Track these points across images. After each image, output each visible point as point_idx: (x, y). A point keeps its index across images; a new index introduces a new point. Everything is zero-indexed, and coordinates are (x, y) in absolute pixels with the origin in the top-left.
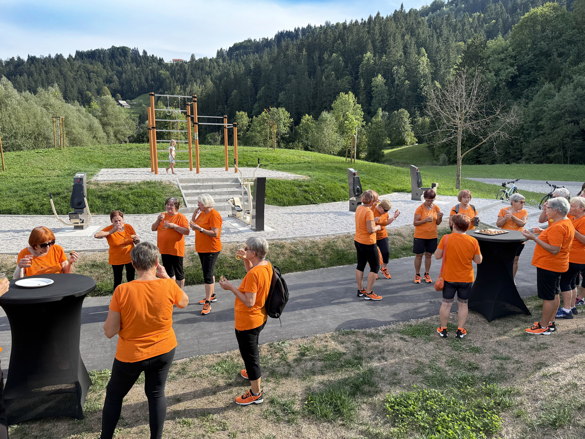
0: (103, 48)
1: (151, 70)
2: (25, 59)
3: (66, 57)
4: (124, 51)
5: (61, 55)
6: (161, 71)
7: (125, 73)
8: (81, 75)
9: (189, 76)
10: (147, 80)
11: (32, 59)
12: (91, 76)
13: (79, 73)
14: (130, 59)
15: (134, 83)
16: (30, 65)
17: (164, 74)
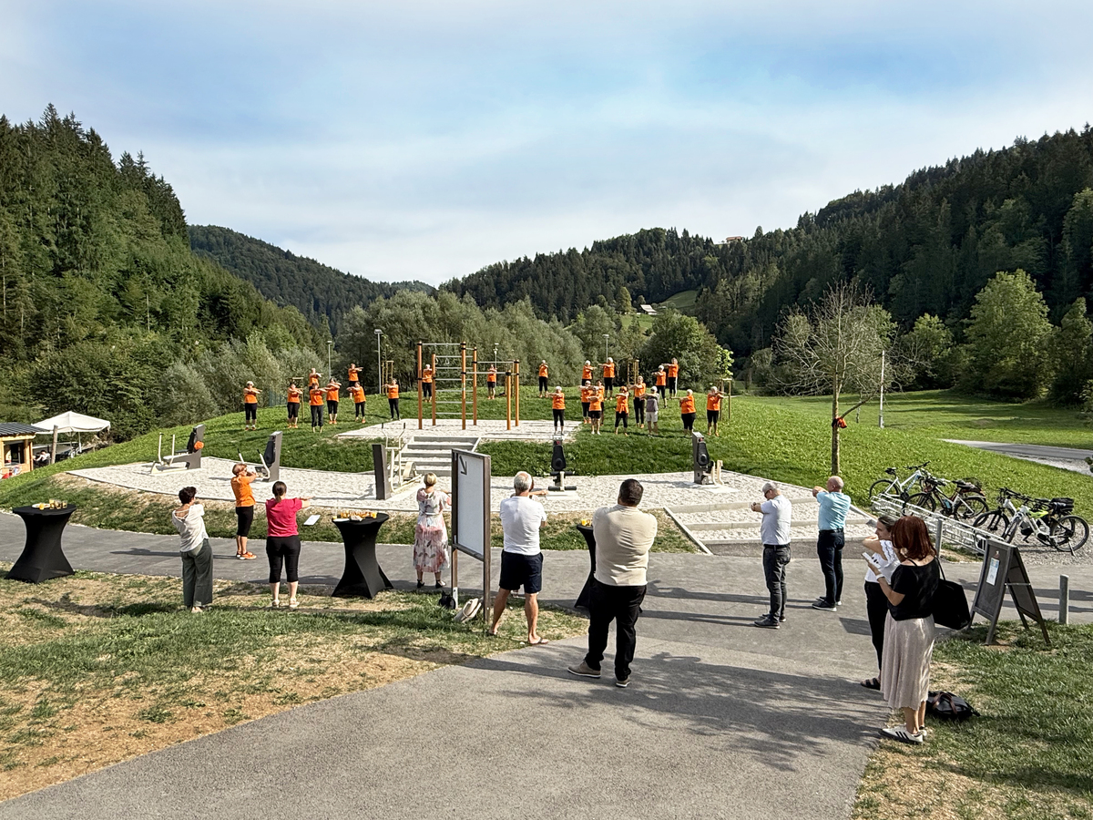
0: (628, 233)
1: (691, 258)
2: (532, 258)
3: (580, 251)
4: (656, 234)
5: (574, 249)
6: (706, 258)
7: (655, 266)
8: (596, 273)
9: (748, 261)
10: (684, 273)
11: (540, 258)
12: (609, 274)
13: (594, 271)
14: (663, 244)
15: (665, 279)
16: (537, 266)
17: (710, 262)
